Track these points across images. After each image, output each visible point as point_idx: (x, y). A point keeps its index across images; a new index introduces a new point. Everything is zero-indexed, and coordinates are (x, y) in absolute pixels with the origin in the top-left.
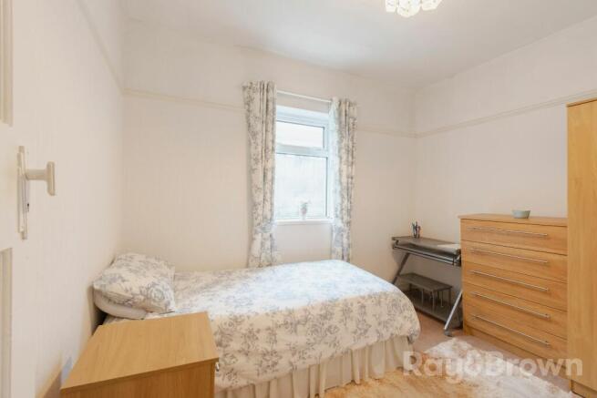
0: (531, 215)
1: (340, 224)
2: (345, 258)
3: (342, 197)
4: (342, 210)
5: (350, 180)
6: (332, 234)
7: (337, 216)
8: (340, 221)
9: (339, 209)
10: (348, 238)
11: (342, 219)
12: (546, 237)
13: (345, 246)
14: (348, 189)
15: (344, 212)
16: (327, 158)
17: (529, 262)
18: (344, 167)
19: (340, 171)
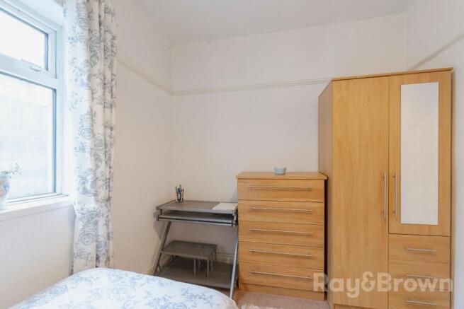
0: (287, 171)
1: (91, 204)
2: (103, 259)
3: (97, 158)
4: (96, 179)
5: (108, 131)
6: (73, 224)
7: (85, 192)
8: (92, 198)
9: (90, 177)
10: (107, 225)
11: (96, 195)
12: (309, 190)
13: (102, 239)
14: (106, 145)
15: (100, 183)
16: (55, 90)
17: (297, 212)
18: (98, 109)
19: (92, 114)
